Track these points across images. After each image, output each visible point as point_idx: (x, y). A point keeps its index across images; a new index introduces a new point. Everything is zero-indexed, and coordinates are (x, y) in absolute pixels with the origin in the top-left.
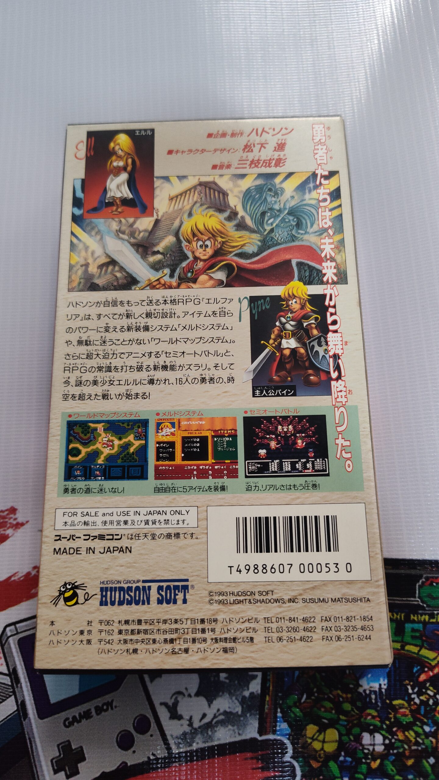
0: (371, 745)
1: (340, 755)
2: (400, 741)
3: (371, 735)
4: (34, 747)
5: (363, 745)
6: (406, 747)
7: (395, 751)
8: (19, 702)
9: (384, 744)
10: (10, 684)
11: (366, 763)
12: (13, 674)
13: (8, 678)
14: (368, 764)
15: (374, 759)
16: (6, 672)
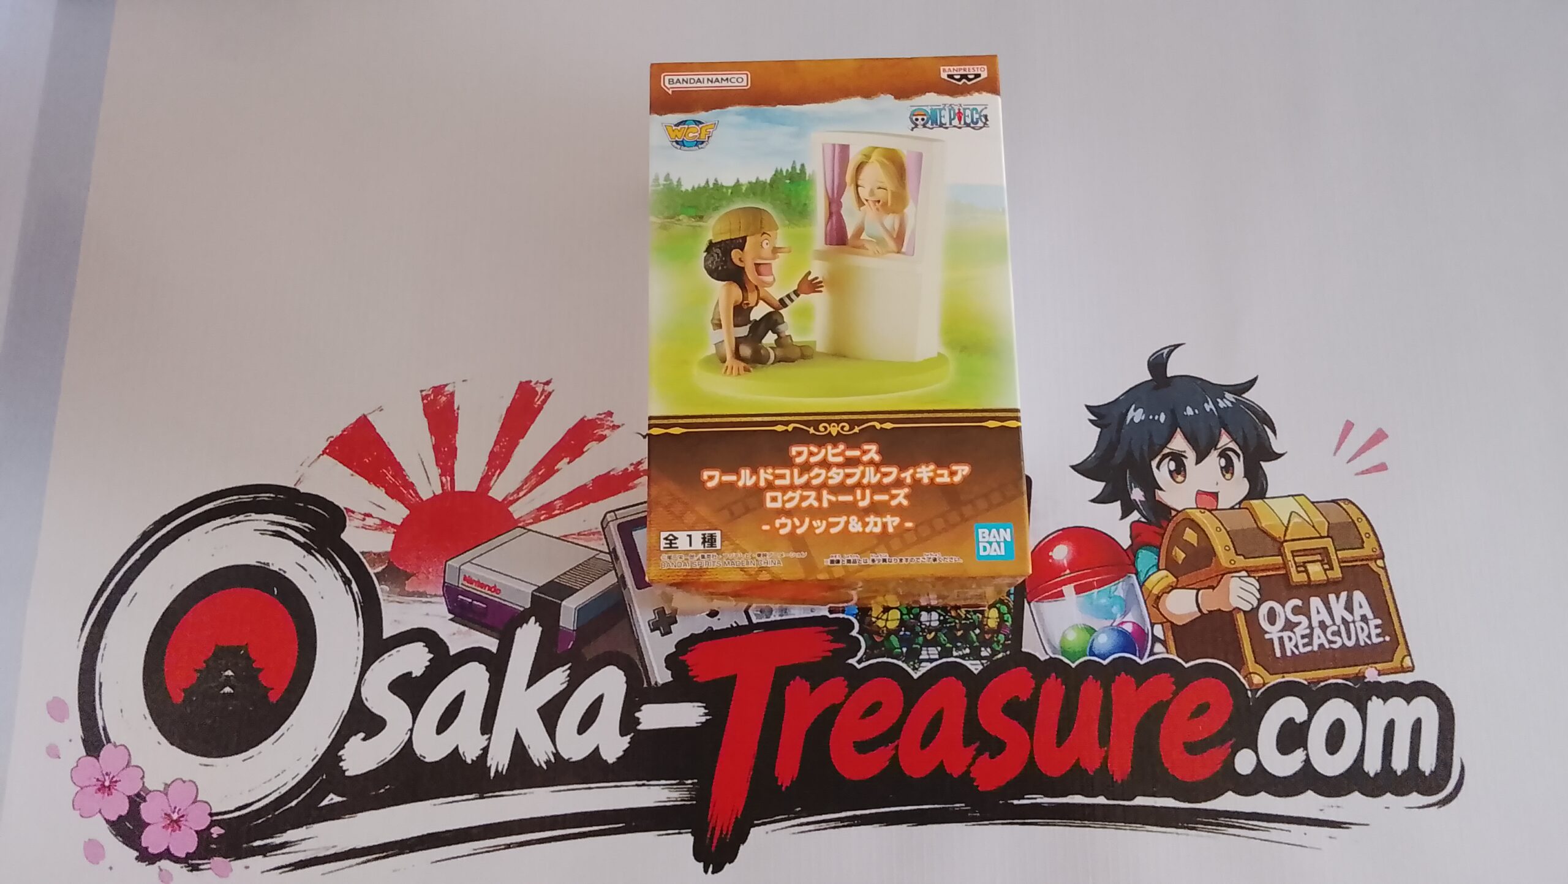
0: (928, 621)
1: (901, 631)
2: (952, 617)
3: (928, 613)
4: (633, 611)
5: (921, 622)
6: (957, 621)
7: (948, 625)
8: (619, 575)
9: (939, 620)
10: (610, 560)
11: (922, 636)
12: (613, 553)
13: (608, 555)
14: (925, 637)
15: (930, 633)
16: (607, 551)
